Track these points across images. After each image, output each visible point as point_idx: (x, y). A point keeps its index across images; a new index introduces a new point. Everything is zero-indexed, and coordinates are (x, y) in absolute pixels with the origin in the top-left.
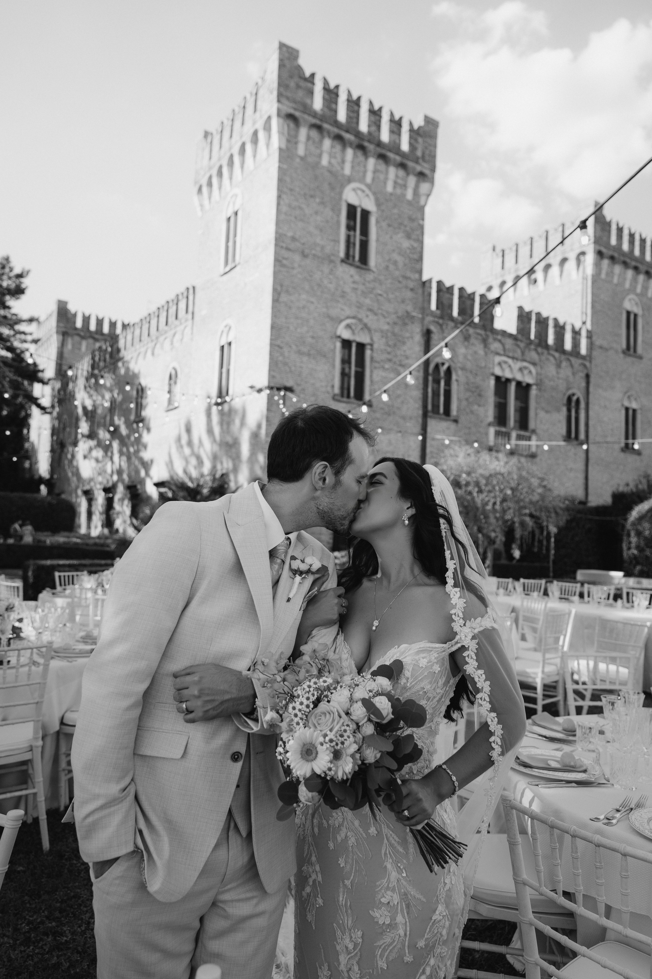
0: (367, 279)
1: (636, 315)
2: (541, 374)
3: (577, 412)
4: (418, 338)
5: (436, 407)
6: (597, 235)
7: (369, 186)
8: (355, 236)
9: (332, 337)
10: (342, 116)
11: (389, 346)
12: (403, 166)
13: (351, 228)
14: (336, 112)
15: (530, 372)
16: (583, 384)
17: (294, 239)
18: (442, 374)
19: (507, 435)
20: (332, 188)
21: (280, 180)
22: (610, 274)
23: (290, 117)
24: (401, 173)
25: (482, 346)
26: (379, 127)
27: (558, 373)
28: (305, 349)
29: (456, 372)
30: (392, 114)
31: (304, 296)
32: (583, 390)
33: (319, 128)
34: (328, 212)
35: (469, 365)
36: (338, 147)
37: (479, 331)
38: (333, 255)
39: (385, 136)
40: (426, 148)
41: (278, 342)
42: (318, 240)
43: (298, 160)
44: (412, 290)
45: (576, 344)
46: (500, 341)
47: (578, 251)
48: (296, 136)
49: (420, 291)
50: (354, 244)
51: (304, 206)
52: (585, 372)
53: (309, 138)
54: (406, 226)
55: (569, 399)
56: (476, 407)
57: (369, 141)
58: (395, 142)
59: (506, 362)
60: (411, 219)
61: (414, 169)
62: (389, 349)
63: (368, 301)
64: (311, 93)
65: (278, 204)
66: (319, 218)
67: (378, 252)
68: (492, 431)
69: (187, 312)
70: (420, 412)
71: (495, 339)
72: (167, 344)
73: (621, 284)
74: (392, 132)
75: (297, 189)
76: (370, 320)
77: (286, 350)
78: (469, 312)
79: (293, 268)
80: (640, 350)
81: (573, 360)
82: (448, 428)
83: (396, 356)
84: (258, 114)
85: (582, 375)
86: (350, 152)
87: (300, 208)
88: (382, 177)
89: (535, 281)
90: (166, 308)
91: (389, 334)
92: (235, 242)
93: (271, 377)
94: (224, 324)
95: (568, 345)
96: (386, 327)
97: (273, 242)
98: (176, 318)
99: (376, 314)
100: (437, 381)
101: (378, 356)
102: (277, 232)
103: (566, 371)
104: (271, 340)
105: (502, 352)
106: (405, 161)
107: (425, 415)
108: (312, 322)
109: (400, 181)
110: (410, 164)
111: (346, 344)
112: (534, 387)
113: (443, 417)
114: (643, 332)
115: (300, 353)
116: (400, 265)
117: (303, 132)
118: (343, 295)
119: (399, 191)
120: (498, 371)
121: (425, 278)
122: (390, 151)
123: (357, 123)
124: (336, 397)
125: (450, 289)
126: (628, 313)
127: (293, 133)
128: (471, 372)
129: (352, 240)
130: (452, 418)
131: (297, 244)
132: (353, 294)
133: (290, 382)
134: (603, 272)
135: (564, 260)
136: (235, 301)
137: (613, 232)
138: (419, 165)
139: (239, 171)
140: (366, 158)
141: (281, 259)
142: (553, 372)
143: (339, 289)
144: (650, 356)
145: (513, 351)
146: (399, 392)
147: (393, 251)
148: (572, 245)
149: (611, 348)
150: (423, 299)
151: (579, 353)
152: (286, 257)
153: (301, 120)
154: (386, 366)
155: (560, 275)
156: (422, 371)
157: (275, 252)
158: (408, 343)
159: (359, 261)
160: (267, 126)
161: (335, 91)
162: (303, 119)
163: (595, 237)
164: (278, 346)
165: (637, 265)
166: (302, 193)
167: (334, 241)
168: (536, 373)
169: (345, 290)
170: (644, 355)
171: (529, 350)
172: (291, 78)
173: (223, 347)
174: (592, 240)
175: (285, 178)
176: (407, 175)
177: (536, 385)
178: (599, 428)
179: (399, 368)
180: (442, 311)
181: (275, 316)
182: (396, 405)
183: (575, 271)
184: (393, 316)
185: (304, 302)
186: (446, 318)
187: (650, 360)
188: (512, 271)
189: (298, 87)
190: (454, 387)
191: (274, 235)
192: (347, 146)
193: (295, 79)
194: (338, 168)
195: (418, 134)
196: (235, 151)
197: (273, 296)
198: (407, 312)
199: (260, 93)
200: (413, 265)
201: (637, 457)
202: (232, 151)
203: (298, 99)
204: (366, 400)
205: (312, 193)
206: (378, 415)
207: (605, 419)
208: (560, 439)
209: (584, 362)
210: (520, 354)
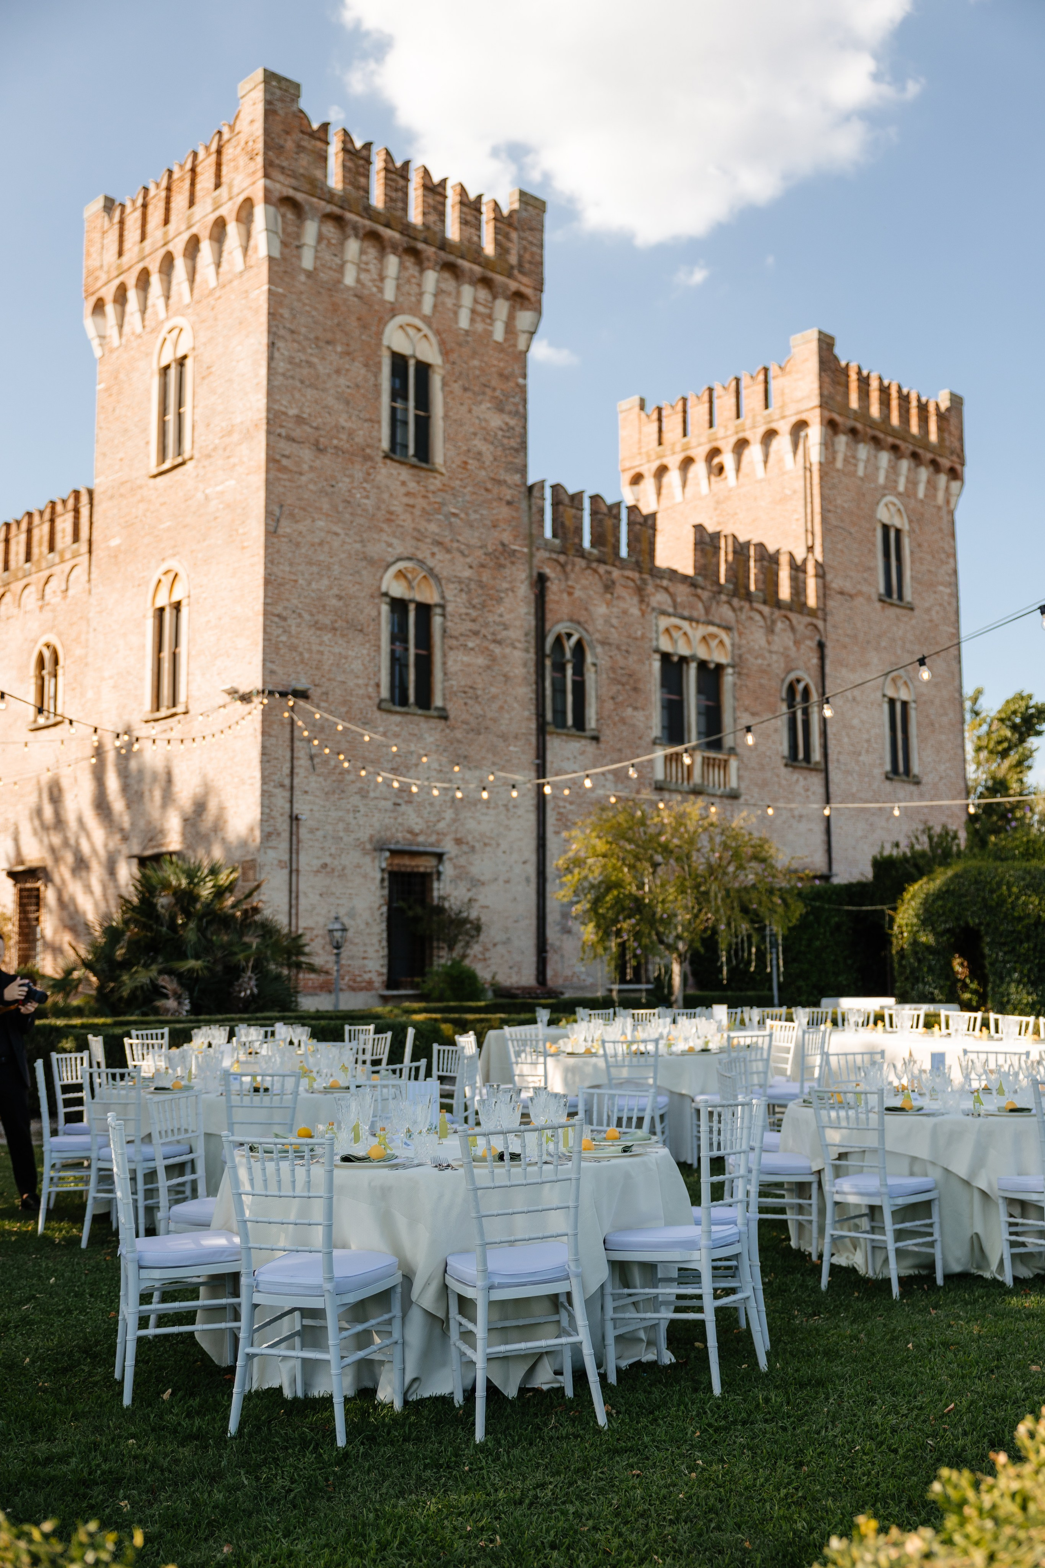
0: (432, 488)
1: (898, 532)
2: (740, 647)
3: (806, 712)
4: (524, 590)
5: (559, 713)
6: (826, 393)
7: (426, 320)
8: (406, 410)
9: (372, 596)
10: (377, 198)
11: (474, 607)
12: (486, 282)
13: (398, 393)
14: (367, 190)
15: (721, 642)
16: (815, 661)
17: (300, 420)
18: (568, 655)
20: (365, 327)
21: (272, 315)
22: (851, 460)
23: (288, 202)
24: (483, 294)
25: (635, 600)
26: (442, 215)
27: (769, 643)
28: (326, 620)
29: (593, 648)
30: (463, 191)
31: (321, 524)
32: (815, 672)
33: (338, 220)
34: (358, 370)
35: (614, 636)
36: (372, 252)
37: (630, 573)
38: (368, 446)
39: (453, 231)
40: (525, 249)
41: (279, 609)
42: (342, 421)
43: (303, 278)
44: (509, 503)
45: (798, 588)
46: (666, 589)
47: (794, 419)
48: (298, 236)
49: (524, 505)
50: (405, 423)
51: (315, 360)
52: (817, 638)
53: (320, 238)
54: (494, 389)
55: (791, 689)
56: (629, 711)
57: (425, 241)
58: (470, 240)
59: (679, 628)
60: (504, 377)
61: (506, 287)
62: (474, 613)
63: (433, 527)
64: (323, 158)
65: (271, 358)
66: (342, 381)
67: (447, 439)
68: (660, 754)
69: (76, 538)
70: (533, 725)
71: (657, 587)
72: (31, 598)
73: (870, 477)
74: (464, 222)
75: (303, 330)
76: (439, 561)
77: (292, 622)
78: (612, 540)
79: (301, 474)
80: (910, 594)
81: (794, 617)
82: (583, 753)
83: (486, 625)
84: (223, 190)
85: (813, 644)
86: (392, 262)
87: (310, 364)
88: (449, 302)
89: (721, 469)
90: (24, 526)
91: (473, 586)
92: (180, 416)
93: (268, 672)
94: (164, 567)
95: (785, 592)
96: (467, 573)
97: (264, 427)
98: (52, 549)
99: (448, 551)
100: (560, 667)
101: (456, 627)
102: (269, 410)
103: (783, 639)
104: (266, 604)
105: (671, 610)
106: (491, 274)
107: (542, 731)
108: (337, 569)
109: (481, 309)
110: (499, 278)
111: (398, 606)
112: (730, 670)
113: (573, 731)
114: (912, 562)
115: (317, 626)
116: (488, 458)
117: (311, 229)
118: (390, 518)
119: (480, 327)
120: (665, 645)
121: (531, 480)
122: (462, 257)
123: (405, 209)
124: (384, 705)
125: (576, 499)
126: (886, 528)
127: (291, 229)
128: (618, 648)
129: (399, 416)
130: (588, 733)
131: (307, 429)
132: (408, 516)
133: (303, 680)
134: (840, 457)
135: (770, 434)
136: (185, 526)
137: (854, 385)
138: (515, 279)
139: (186, 286)
140: (422, 270)
141: (278, 457)
142: (763, 642)
143: (383, 506)
144: (927, 605)
145: (692, 607)
146: (494, 690)
147: (475, 434)
148: (782, 407)
149: (860, 593)
150: (530, 518)
151: (805, 604)
152: (287, 453)
153: (307, 208)
154: (470, 645)
155: (766, 462)
156: (532, 650)
157: (268, 445)
158: (506, 600)
159: (416, 455)
160: (244, 214)
161: (364, 153)
162: (311, 205)
163: (821, 395)
164: (278, 616)
165: (898, 442)
166: (312, 336)
167: (371, 420)
168: (733, 645)
169: (393, 508)
170: (917, 603)
171: (718, 603)
172: (287, 133)
173: (162, 610)
174: (815, 401)
175: (281, 311)
176: (495, 297)
177: (733, 666)
178: (846, 740)
179: (492, 646)
180: (564, 539)
181: (272, 562)
182: (490, 715)
183: (791, 455)
184: (480, 553)
185: (323, 534)
186: (572, 552)
187: (928, 610)
188: (678, 448)
189: (300, 148)
190: (590, 677)
191: (264, 414)
192: (389, 250)
193: (296, 135)
194: (374, 290)
195: (510, 225)
196: (178, 247)
197: (267, 524)
198: (503, 545)
199: (229, 153)
200: (510, 459)
201: (913, 788)
202: (170, 247)
203: (302, 171)
204: (437, 709)
205: (329, 336)
206: (459, 734)
207: (855, 722)
208: (780, 763)
209: (815, 621)
210: (702, 611)
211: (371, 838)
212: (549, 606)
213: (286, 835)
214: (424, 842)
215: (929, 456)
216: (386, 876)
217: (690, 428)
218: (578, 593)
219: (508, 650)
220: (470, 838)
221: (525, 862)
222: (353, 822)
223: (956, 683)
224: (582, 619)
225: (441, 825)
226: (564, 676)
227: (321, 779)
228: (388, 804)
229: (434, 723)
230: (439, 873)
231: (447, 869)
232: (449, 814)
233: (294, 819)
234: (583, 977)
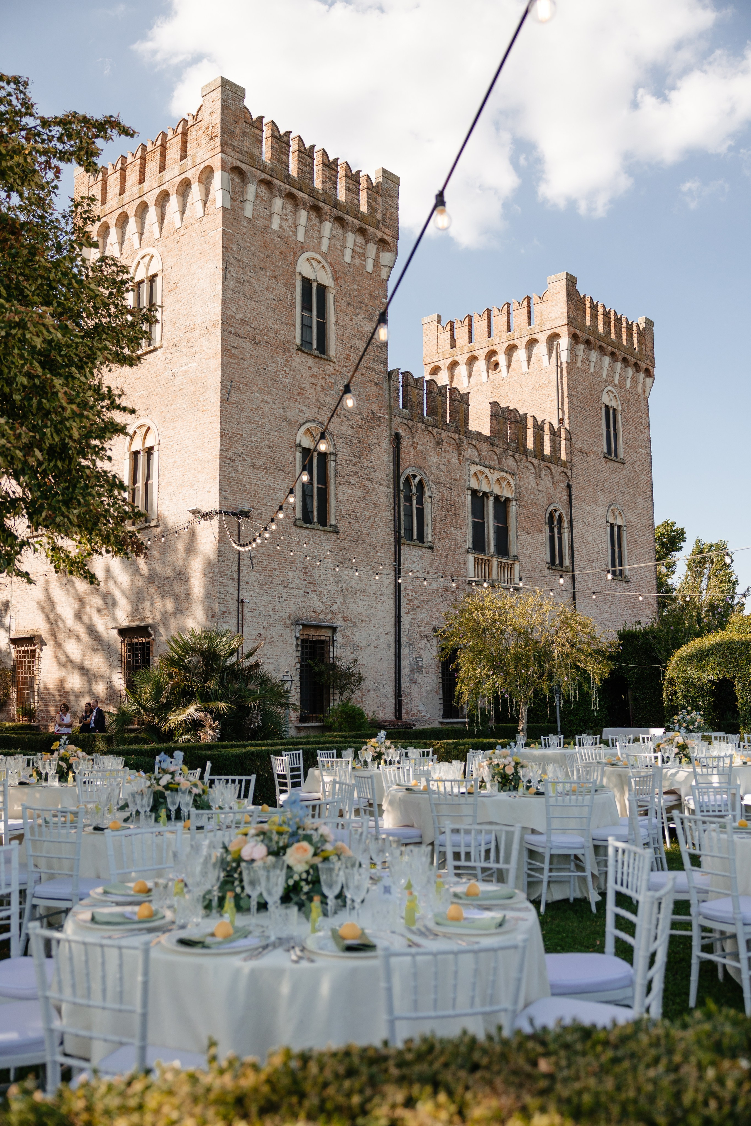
0: (327, 372)
1: (615, 410)
2: (520, 487)
3: (560, 533)
4: (386, 445)
5: (409, 530)
6: (571, 315)
7: (324, 255)
8: (311, 318)
9: (290, 446)
10: (293, 169)
11: (355, 455)
12: (362, 231)
13: (307, 306)
14: (287, 165)
15: (509, 483)
16: (566, 497)
17: (243, 322)
18: (414, 490)
19: (488, 563)
20: (285, 259)
21: (225, 248)
22: (586, 361)
23: (236, 170)
24: (360, 239)
25: (456, 453)
26: (335, 183)
27: (537, 484)
28: (261, 463)
29: (429, 486)
30: (348, 168)
31: (257, 395)
32: (566, 505)
33: (268, 184)
34: (281, 289)
35: (443, 478)
36: (290, 207)
37: (452, 435)
38: (287, 341)
39: (341, 195)
40: (387, 209)
41: (230, 454)
42: (271, 324)
43: (245, 223)
44: (376, 384)
45: (555, 447)
46: (475, 446)
47: (549, 332)
48: (242, 194)
49: (386, 385)
50: (311, 327)
51: (253, 281)
52: (567, 482)
53: (257, 196)
54: (366, 305)
55: (551, 516)
56: (452, 528)
57: (324, 202)
58: (352, 202)
59: (482, 473)
60: (372, 296)
61: (374, 235)
62: (354, 460)
63: (328, 399)
64: (259, 141)
65: (225, 278)
66: (270, 296)
67: (337, 338)
68: (471, 558)
70: (393, 539)
71: (469, 444)
73: (597, 373)
74: (348, 189)
75: (246, 259)
76: (333, 423)
77: (239, 463)
78: (441, 411)
79: (244, 360)
80: (621, 454)
81: (553, 467)
82: (424, 558)
83: (363, 468)
84: (189, 161)
85: (564, 486)
86: (303, 214)
87: (250, 283)
88: (338, 244)
89: (497, 365)
91: (354, 441)
93: (223, 498)
94: (139, 423)
95: (547, 451)
96: (350, 432)
97: (220, 326)
99: (338, 416)
100: (409, 499)
101: (343, 470)
102: (223, 314)
103: (546, 482)
104: (221, 450)
105: (477, 460)
106: (365, 226)
107: (398, 542)
108: (267, 427)
109: (358, 249)
110: (370, 229)
111: (307, 453)
112: (514, 503)
113: (418, 543)
114: (623, 431)
115: (255, 466)
117: (251, 190)
118: (301, 392)
119: (357, 262)
120: (474, 485)
121: (390, 368)
122: (347, 213)
123: (311, 179)
124: (298, 523)
125: (418, 382)
126: (607, 407)
127: (238, 189)
128: (445, 486)
129: (308, 322)
130: (427, 544)
131: (248, 327)
132: (313, 390)
133: (246, 505)
134: (580, 359)
135: (532, 342)
136: (155, 395)
137: (588, 311)
138: (381, 231)
139: (156, 226)
140: (321, 222)
141: (229, 348)
142: (534, 484)
143: (297, 384)
144: (632, 461)
145: (490, 459)
146: (367, 513)
147: (355, 336)
148: (541, 324)
149: (592, 451)
150: (390, 395)
151: (560, 458)
152: (235, 345)
153: (249, 174)
154: (353, 482)
155: (529, 361)
156: (391, 486)
157: (222, 339)
158: (375, 451)
159: (317, 349)
160: (204, 177)
161: (285, 138)
162: (251, 172)
163: (569, 317)
164: (230, 459)
165: (615, 350)
166: (251, 264)
167: (289, 324)
168: (515, 485)
169: (303, 385)
170: (626, 459)
171: (506, 456)
172: (237, 122)
173: (136, 453)
174: (565, 321)
175: (231, 245)
176: (367, 242)
177: (516, 500)
178: (584, 551)
179: (366, 483)
180: (412, 410)
181: (226, 421)
182: (365, 530)
183: (547, 357)
184: (358, 418)
185: (258, 402)
186: (416, 419)
187: (633, 464)
188: (466, 350)
189: (245, 133)
190: (428, 506)
191: (220, 317)
192: (301, 206)
193: (242, 124)
194: (291, 233)
195: (377, 193)
196: (151, 199)
197: (222, 394)
198: (373, 413)
199: (192, 134)
200: (377, 353)
201: (625, 585)
202: (145, 198)
203: (245, 149)
204: (331, 526)
205: (262, 264)
206: (345, 544)
207: (590, 539)
208: (545, 567)
209: (565, 470)
210: (497, 462)
211: (290, 615)
212: (402, 456)
213: (235, 613)
214: (324, 619)
215: (634, 360)
216: (299, 643)
217: (474, 337)
218: (420, 448)
219: (376, 486)
220: (352, 617)
221: (387, 634)
222: (279, 604)
223: (650, 514)
224: (422, 466)
225: (335, 607)
226: (411, 505)
227: (257, 574)
228: (302, 591)
229: (330, 536)
230: (333, 640)
231: (338, 638)
232: (339, 600)
233: (240, 602)
234: (424, 714)
